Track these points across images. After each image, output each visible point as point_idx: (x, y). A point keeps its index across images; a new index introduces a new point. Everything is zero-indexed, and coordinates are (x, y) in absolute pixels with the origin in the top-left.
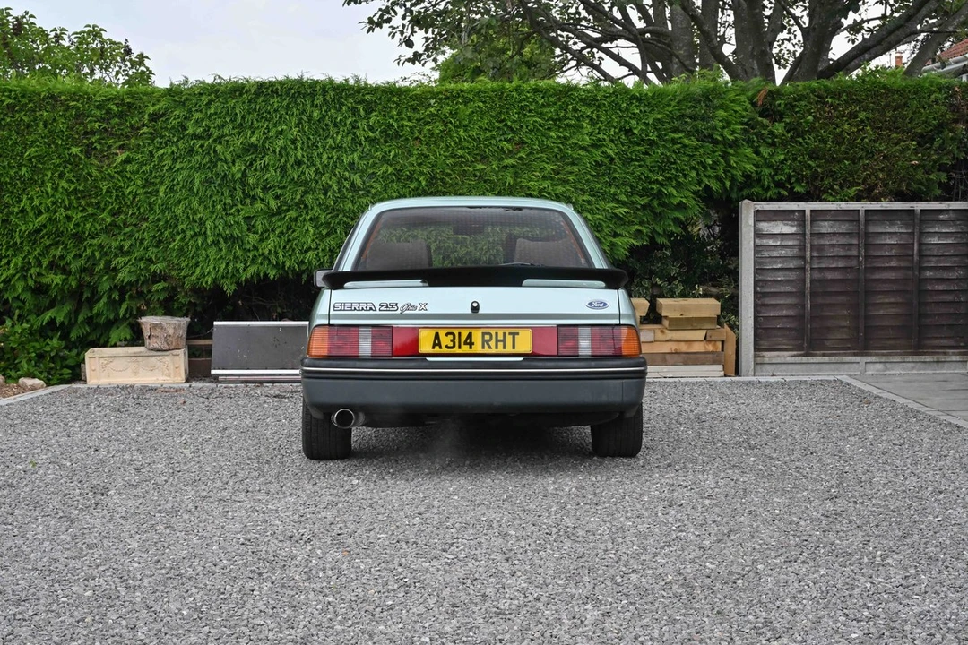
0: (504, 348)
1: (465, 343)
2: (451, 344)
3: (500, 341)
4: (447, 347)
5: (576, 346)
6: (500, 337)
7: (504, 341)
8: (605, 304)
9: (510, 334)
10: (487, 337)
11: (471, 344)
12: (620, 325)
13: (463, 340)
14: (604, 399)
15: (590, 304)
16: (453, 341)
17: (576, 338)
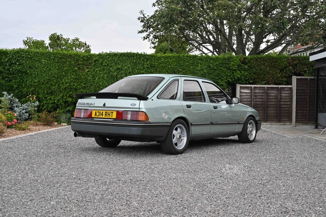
0: (110, 116)
1: (101, 115)
2: (98, 115)
3: (109, 114)
4: (98, 116)
5: (127, 117)
6: (109, 113)
7: (110, 114)
8: (135, 105)
9: (111, 112)
10: (106, 113)
11: (102, 115)
12: (139, 111)
13: (101, 114)
14: (131, 133)
15: (131, 104)
16: (99, 114)
17: (127, 114)
